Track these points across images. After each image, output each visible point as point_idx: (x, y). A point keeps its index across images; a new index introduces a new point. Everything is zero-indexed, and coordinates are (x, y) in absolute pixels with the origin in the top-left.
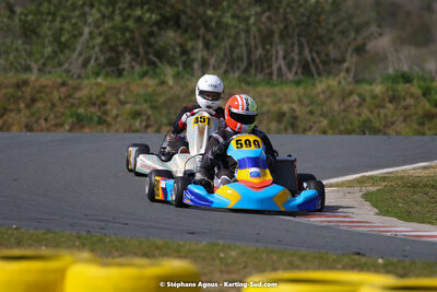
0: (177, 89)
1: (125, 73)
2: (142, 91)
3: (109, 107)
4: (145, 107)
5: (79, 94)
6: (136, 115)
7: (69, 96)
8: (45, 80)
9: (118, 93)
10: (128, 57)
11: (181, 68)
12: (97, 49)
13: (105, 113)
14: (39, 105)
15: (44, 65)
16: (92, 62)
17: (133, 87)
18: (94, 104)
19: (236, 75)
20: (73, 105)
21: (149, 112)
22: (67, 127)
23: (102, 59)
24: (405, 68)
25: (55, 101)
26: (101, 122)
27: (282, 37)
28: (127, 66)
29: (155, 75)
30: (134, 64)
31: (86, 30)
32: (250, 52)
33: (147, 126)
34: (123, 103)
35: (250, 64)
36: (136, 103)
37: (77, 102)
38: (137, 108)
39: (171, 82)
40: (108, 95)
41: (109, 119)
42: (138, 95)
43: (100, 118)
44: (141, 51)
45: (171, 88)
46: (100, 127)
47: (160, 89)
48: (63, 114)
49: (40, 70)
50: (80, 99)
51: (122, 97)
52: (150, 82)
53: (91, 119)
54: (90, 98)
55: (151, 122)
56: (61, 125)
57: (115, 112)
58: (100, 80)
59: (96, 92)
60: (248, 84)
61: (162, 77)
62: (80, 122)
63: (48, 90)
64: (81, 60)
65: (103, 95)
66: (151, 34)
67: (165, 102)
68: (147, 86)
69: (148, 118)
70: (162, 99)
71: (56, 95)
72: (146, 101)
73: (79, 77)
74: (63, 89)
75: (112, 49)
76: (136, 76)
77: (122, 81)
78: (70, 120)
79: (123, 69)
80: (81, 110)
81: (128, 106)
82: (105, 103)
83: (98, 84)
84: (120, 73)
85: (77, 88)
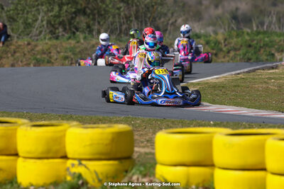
0: (85, 45)
1: (60, 38)
2: (68, 46)
3: (52, 54)
4: (69, 54)
5: (37, 49)
6: (66, 58)
7: (33, 50)
8: (20, 43)
9: (56, 48)
10: (61, 30)
11: (87, 35)
12: (45, 26)
13: (50, 57)
14: (17, 54)
15: (20, 35)
16: (43, 33)
17: (64, 44)
18: (44, 53)
19: (115, 37)
20: (34, 54)
21: (72, 57)
22: (32, 65)
23: (48, 31)
24: (198, 31)
25: (26, 52)
26: (49, 62)
27: (137, 18)
28: (60, 34)
29: (75, 38)
30: (64, 33)
31: (40, 18)
32: (121, 26)
33: (71, 64)
34: (59, 52)
35: (121, 31)
36: (66, 52)
37: (36, 53)
38: (66, 54)
39: (82, 41)
40: (52, 49)
41: (53, 61)
42: (67, 48)
43: (48, 60)
44: (68, 27)
45: (82, 44)
46: (49, 65)
47: (77, 45)
48: (30, 59)
49: (18, 37)
50: (38, 51)
51: (59, 49)
52: (73, 42)
53: (44, 61)
54: (43, 50)
55: (74, 61)
56: (30, 64)
57: (55, 57)
58: (47, 41)
59: (46, 47)
60: (121, 41)
61: (78, 39)
62: (38, 63)
63: (22, 47)
64: (38, 32)
65: (49, 49)
66: (72, 18)
67: (80, 52)
68: (70, 44)
69: (72, 59)
70: (78, 50)
71: (26, 49)
72: (70, 51)
73: (37, 40)
74: (29, 47)
75: (53, 26)
76: (65, 38)
77: (58, 42)
78: (33, 62)
79: (58, 36)
80: (38, 57)
81: (62, 54)
82: (50, 53)
83: (47, 44)
84: (57, 38)
85: (36, 46)
